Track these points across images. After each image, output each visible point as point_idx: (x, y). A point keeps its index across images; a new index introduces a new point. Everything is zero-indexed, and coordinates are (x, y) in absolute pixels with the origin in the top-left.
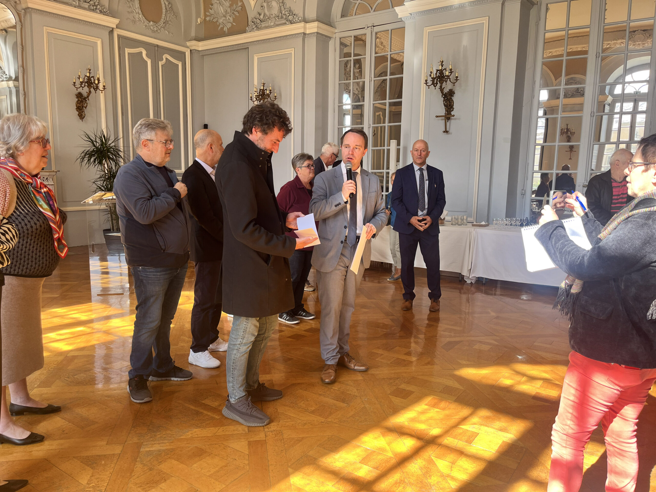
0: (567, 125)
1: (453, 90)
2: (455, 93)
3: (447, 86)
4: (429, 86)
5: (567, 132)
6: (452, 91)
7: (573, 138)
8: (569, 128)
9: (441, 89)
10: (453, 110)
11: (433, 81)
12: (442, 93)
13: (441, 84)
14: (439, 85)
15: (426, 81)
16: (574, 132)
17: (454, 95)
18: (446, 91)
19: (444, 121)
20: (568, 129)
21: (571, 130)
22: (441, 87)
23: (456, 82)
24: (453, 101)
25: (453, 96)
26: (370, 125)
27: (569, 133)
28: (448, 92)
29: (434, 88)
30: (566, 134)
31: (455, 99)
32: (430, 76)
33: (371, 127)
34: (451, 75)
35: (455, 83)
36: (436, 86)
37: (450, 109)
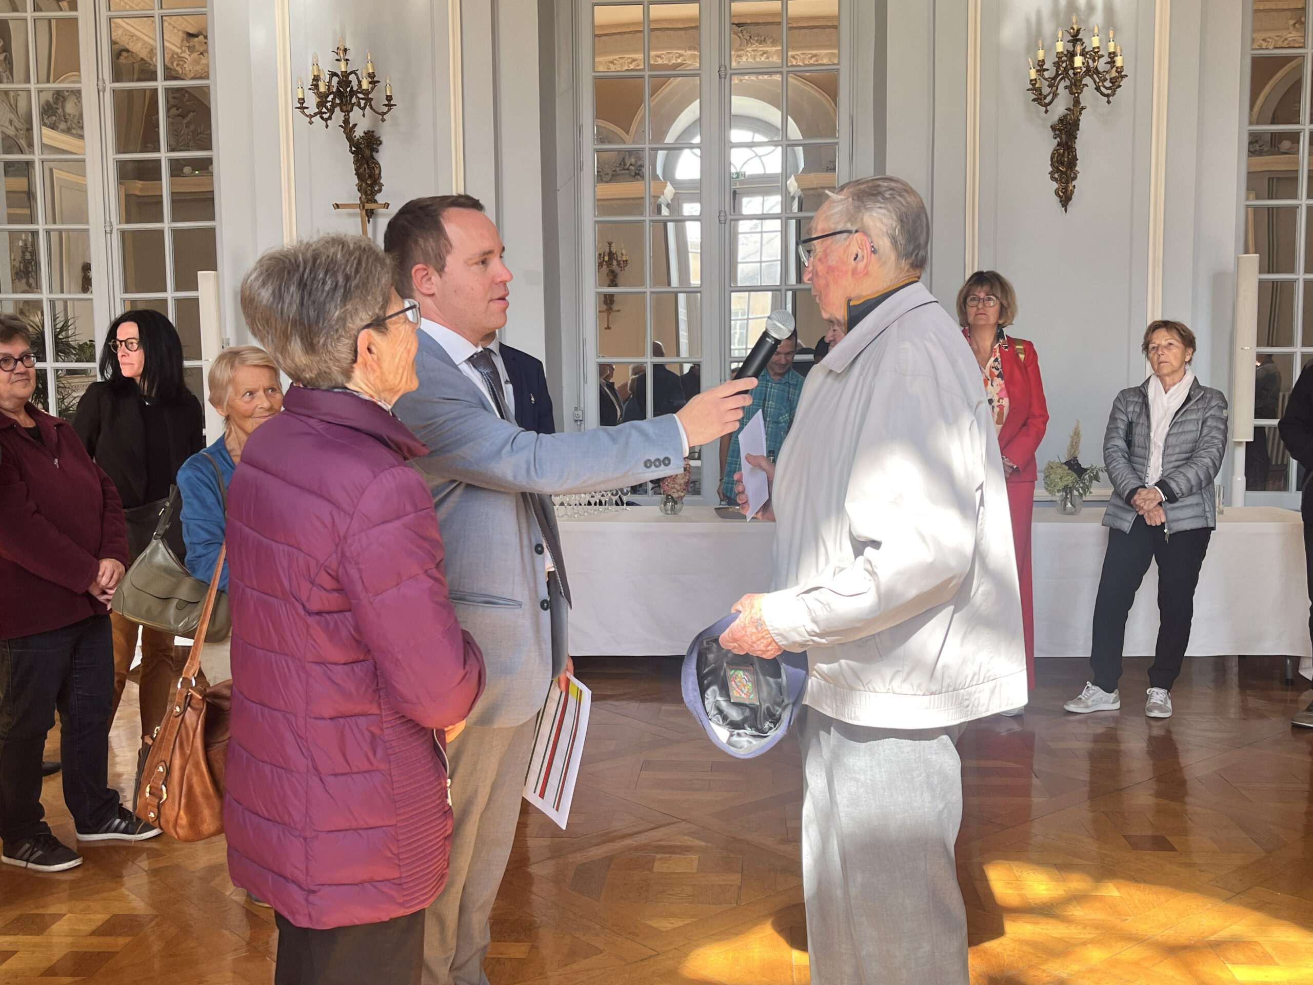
0: (610, 244)
1: (376, 135)
2: (381, 143)
3: (362, 121)
4: (311, 116)
5: (609, 263)
6: (373, 136)
7: (622, 277)
8: (614, 250)
9: (348, 128)
10: (380, 190)
11: (321, 104)
12: (350, 138)
13: (347, 112)
14: (338, 115)
15: (302, 101)
16: (626, 261)
17: (380, 148)
18: (359, 133)
19: (360, 219)
20: (611, 254)
21: (619, 254)
22: (347, 121)
23: (389, 110)
24: (378, 164)
25: (377, 152)
26: (111, 225)
27: (615, 262)
28: (362, 138)
29: (324, 123)
30: (608, 267)
31: (384, 157)
32: (316, 86)
33: (115, 231)
34: (372, 89)
35: (385, 113)
36: (330, 118)
37: (372, 186)
